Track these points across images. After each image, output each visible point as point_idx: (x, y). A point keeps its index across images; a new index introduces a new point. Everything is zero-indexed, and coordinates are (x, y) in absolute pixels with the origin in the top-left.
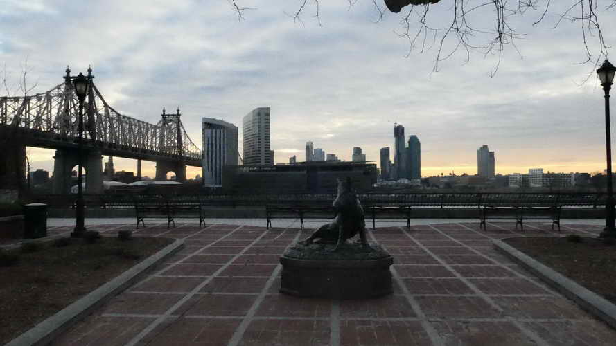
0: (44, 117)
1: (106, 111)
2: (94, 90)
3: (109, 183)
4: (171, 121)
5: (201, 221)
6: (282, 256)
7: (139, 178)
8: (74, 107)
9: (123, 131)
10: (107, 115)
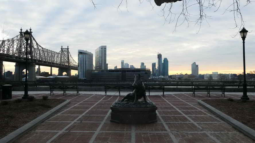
0: (11, 49)
1: (38, 46)
2: (32, 38)
3: (38, 77)
4: (65, 51)
5: (77, 92)
6: (111, 106)
7: (51, 75)
8: (24, 45)
9: (44, 54)
10: (38, 48)
